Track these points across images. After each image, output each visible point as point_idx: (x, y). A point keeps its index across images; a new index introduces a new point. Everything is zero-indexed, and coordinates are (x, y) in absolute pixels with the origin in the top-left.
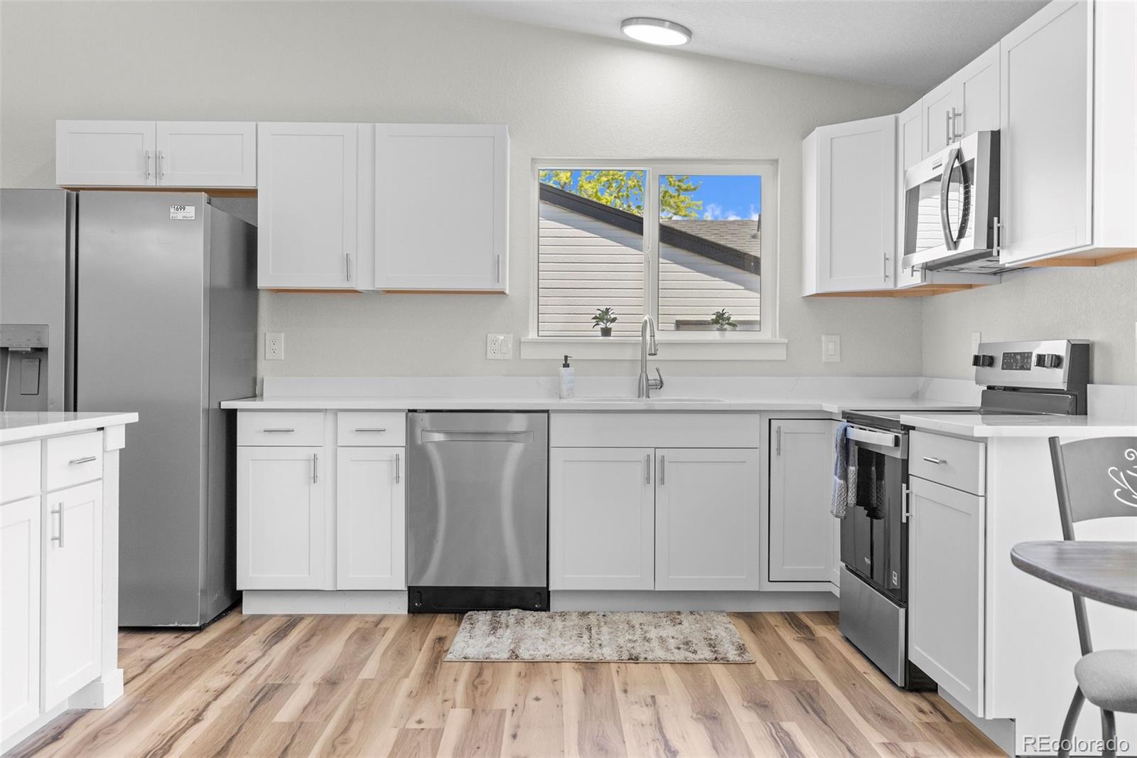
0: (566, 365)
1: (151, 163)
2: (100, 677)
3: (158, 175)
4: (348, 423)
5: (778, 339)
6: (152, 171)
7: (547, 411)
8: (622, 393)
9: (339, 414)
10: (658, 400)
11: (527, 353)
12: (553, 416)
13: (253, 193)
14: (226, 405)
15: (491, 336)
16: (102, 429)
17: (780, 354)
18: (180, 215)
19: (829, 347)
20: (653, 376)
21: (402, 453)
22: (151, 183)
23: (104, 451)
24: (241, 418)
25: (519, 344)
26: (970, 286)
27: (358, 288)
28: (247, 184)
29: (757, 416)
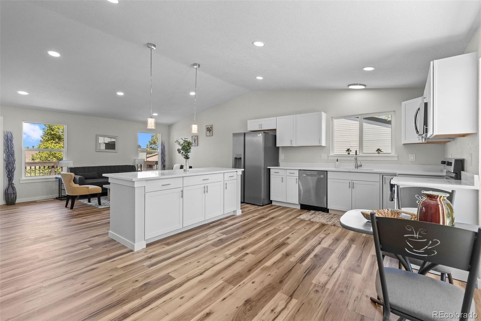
0: (337, 161)
1: (260, 126)
2: (236, 210)
3: (262, 128)
4: (288, 171)
5: (395, 155)
6: (260, 127)
7: (327, 171)
8: (351, 167)
9: (287, 170)
10: (359, 170)
11: (330, 158)
12: (328, 172)
13: (276, 129)
14: (268, 167)
15: (322, 155)
16: (237, 171)
17: (396, 159)
18: (259, 135)
19: (412, 157)
20: (359, 164)
21: (298, 178)
22: (261, 129)
23: (237, 175)
24: (271, 170)
25: (328, 156)
26: (450, 141)
27: (294, 146)
28: (275, 128)
29: (379, 174)
